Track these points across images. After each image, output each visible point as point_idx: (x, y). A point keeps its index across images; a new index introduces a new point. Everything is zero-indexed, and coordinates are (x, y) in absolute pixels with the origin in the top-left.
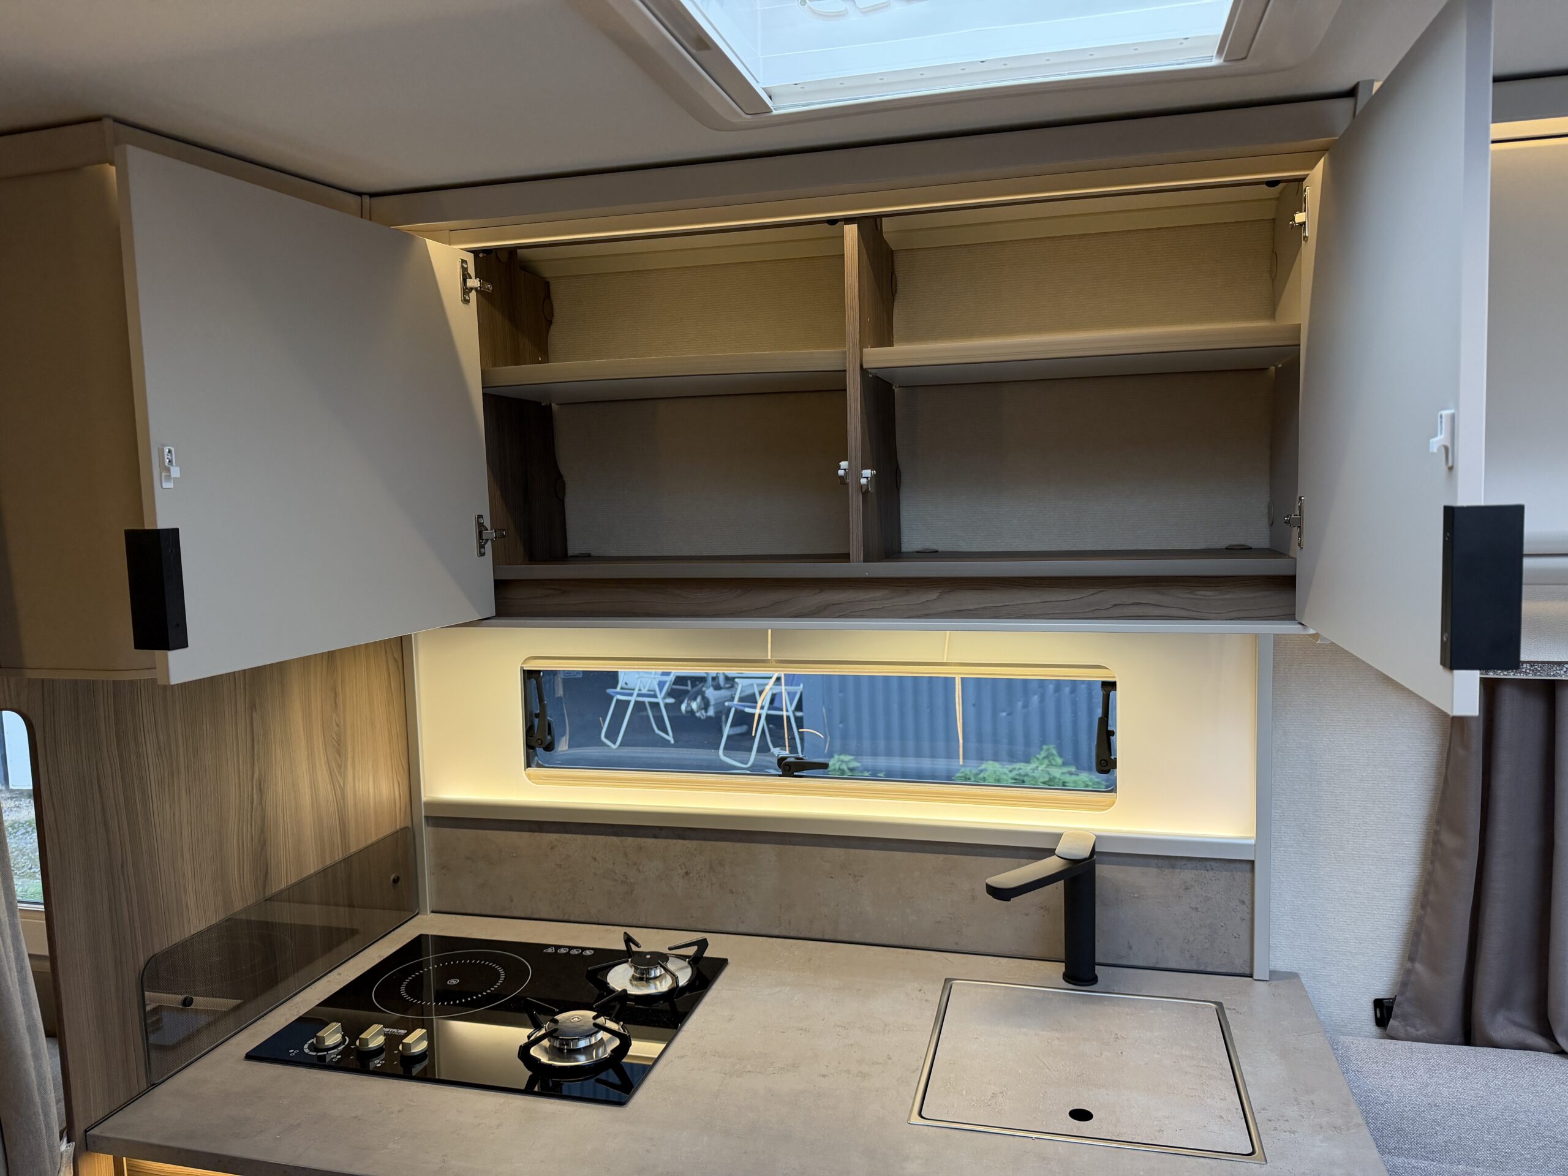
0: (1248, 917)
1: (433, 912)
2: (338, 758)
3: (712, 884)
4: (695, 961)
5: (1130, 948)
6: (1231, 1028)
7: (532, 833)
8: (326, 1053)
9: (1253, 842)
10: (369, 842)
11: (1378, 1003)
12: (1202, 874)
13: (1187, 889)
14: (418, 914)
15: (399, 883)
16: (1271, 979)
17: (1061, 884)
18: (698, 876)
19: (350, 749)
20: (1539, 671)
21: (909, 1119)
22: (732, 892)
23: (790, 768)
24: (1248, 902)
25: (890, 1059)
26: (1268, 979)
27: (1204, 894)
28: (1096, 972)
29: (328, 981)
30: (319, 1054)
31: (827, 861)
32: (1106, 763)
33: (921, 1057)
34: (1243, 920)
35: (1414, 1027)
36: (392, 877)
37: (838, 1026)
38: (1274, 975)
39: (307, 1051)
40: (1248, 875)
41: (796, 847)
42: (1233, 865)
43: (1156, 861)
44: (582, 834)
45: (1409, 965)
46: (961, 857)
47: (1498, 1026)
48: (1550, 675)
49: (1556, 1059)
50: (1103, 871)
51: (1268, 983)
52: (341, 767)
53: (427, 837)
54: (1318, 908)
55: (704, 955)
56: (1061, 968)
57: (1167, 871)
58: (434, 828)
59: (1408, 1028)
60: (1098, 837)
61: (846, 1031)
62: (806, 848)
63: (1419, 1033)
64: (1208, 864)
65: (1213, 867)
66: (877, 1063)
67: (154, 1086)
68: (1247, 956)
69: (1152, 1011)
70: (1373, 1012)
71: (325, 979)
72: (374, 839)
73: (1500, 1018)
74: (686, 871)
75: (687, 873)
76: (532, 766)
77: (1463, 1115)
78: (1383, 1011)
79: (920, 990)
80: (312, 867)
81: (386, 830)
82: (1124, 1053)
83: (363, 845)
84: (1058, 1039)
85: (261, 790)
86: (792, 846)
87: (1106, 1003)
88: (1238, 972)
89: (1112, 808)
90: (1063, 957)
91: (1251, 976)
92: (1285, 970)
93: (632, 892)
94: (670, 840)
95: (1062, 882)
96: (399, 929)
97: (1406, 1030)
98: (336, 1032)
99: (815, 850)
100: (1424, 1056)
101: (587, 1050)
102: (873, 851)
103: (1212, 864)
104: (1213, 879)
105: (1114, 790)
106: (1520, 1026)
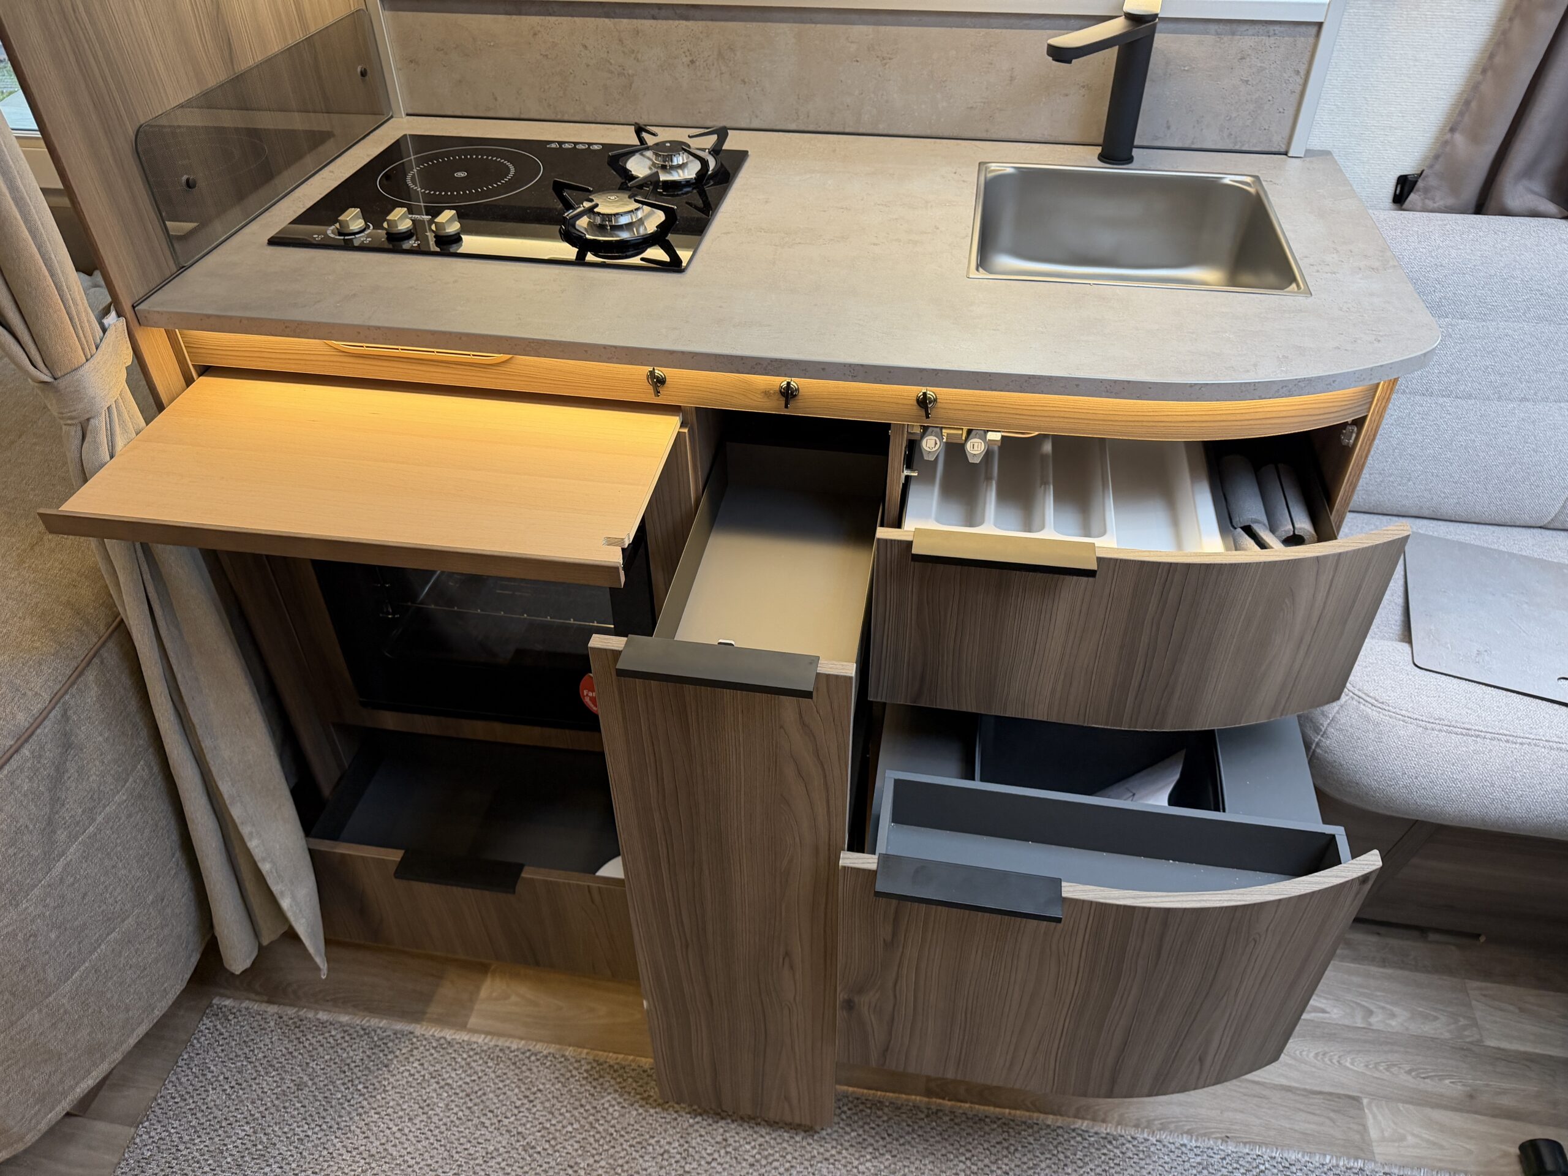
0: (1298, 89)
1: (408, 115)
3: (722, 74)
4: (717, 152)
5: (1169, 128)
6: (1270, 196)
8: (353, 237)
10: (324, 22)
11: (1402, 180)
12: (1263, 40)
13: (1242, 58)
14: (392, 117)
15: (367, 78)
16: (1306, 156)
17: (1115, 50)
18: (705, 64)
21: (968, 272)
22: (744, 82)
24: (1303, 73)
26: (1303, 157)
27: (1259, 65)
28: (1133, 154)
30: (347, 238)
31: (852, 42)
34: (1293, 92)
35: (1433, 199)
36: (359, 70)
37: (879, 205)
38: (1309, 153)
39: (332, 236)
40: (1311, 40)
41: (818, 25)
42: (1299, 29)
43: (1216, 27)
45: (1448, 136)
46: (1004, 31)
47: (1517, 195)
50: (1160, 39)
51: (1301, 159)
53: (384, 22)
55: (725, 147)
56: (1098, 150)
57: (1226, 39)
58: (391, 12)
59: (1427, 201)
61: (888, 208)
62: (829, 27)
63: (1436, 205)
64: (1271, 28)
65: (1277, 32)
67: (182, 269)
68: (1286, 133)
70: (1394, 188)
71: (317, 177)
72: (328, 20)
73: (1520, 188)
74: (691, 58)
75: (692, 62)
78: (1405, 186)
79: (956, 173)
80: (274, 46)
81: (342, 10)
83: (321, 25)
86: (813, 25)
88: (1273, 149)
91: (1286, 154)
92: (1320, 148)
93: (631, 85)
94: (671, 22)
96: (377, 131)
97: (1424, 203)
98: (355, 217)
100: (1440, 223)
102: (905, 28)
103: (1276, 28)
104: (1273, 46)
106: (1536, 194)
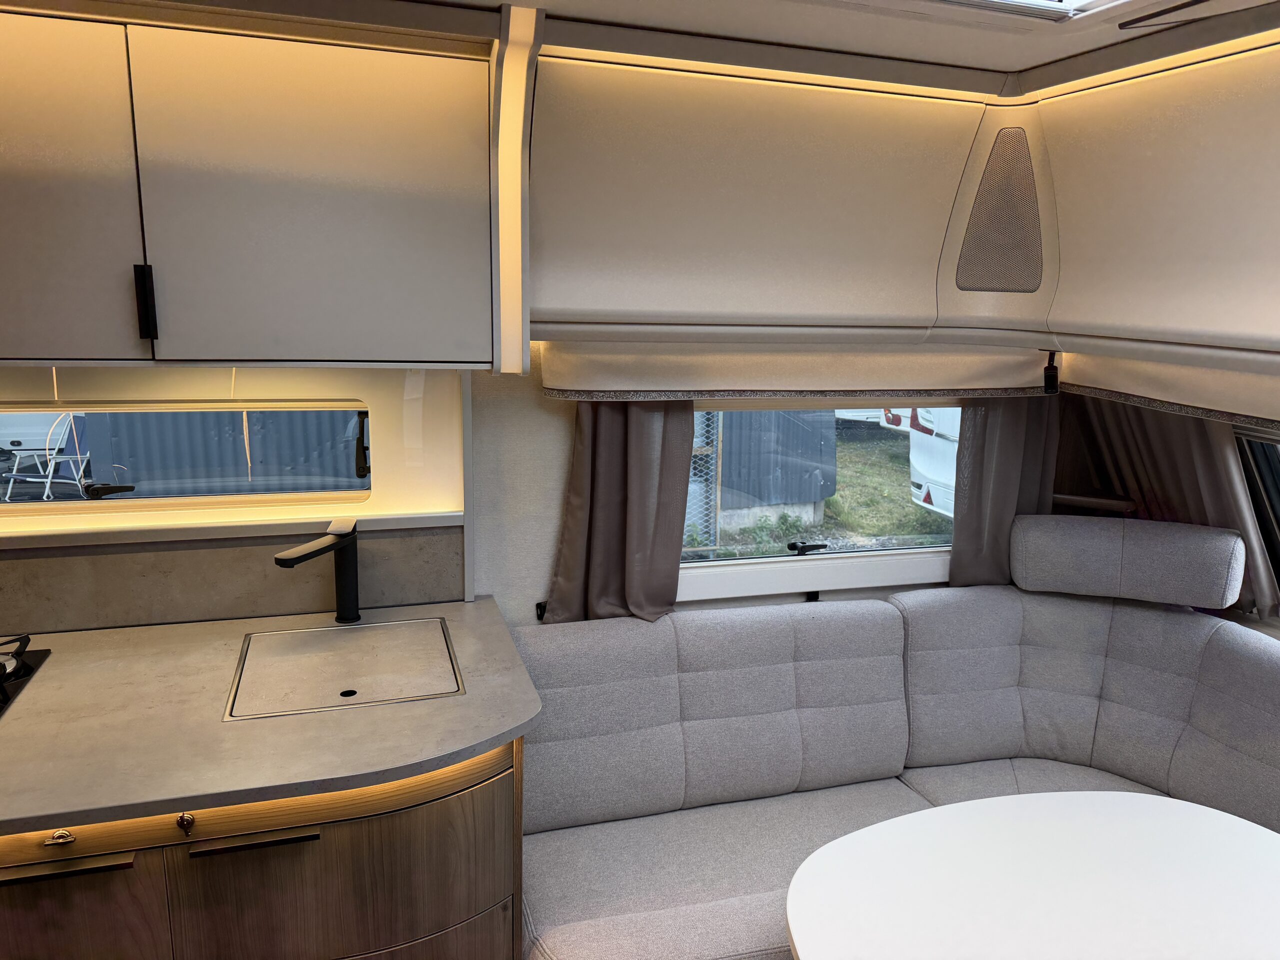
0: (461, 563)
3: (27, 595)
4: (17, 655)
5: (384, 594)
6: (450, 631)
9: (462, 514)
12: (430, 538)
13: (421, 549)
21: (223, 719)
23: (96, 493)
24: (460, 553)
25: (205, 688)
26: (474, 600)
27: (433, 552)
28: (359, 614)
32: (363, 470)
34: (458, 565)
35: (557, 615)
38: (478, 598)
40: (460, 535)
42: (450, 530)
43: (400, 533)
45: (555, 579)
46: (253, 546)
47: (601, 607)
49: (629, 619)
51: (473, 603)
54: (504, 553)
57: (408, 539)
59: (555, 617)
60: (357, 521)
64: (433, 531)
65: (438, 533)
66: (195, 693)
69: (398, 629)
77: (582, 658)
78: (541, 609)
79: (226, 645)
82: (379, 655)
84: (332, 655)
87: (366, 630)
88: (455, 599)
89: (368, 500)
91: (463, 600)
92: (485, 594)
95: (333, 551)
97: (553, 618)
99: (128, 555)
102: (179, 552)
103: (437, 531)
104: (438, 541)
105: (369, 488)
106: (612, 604)
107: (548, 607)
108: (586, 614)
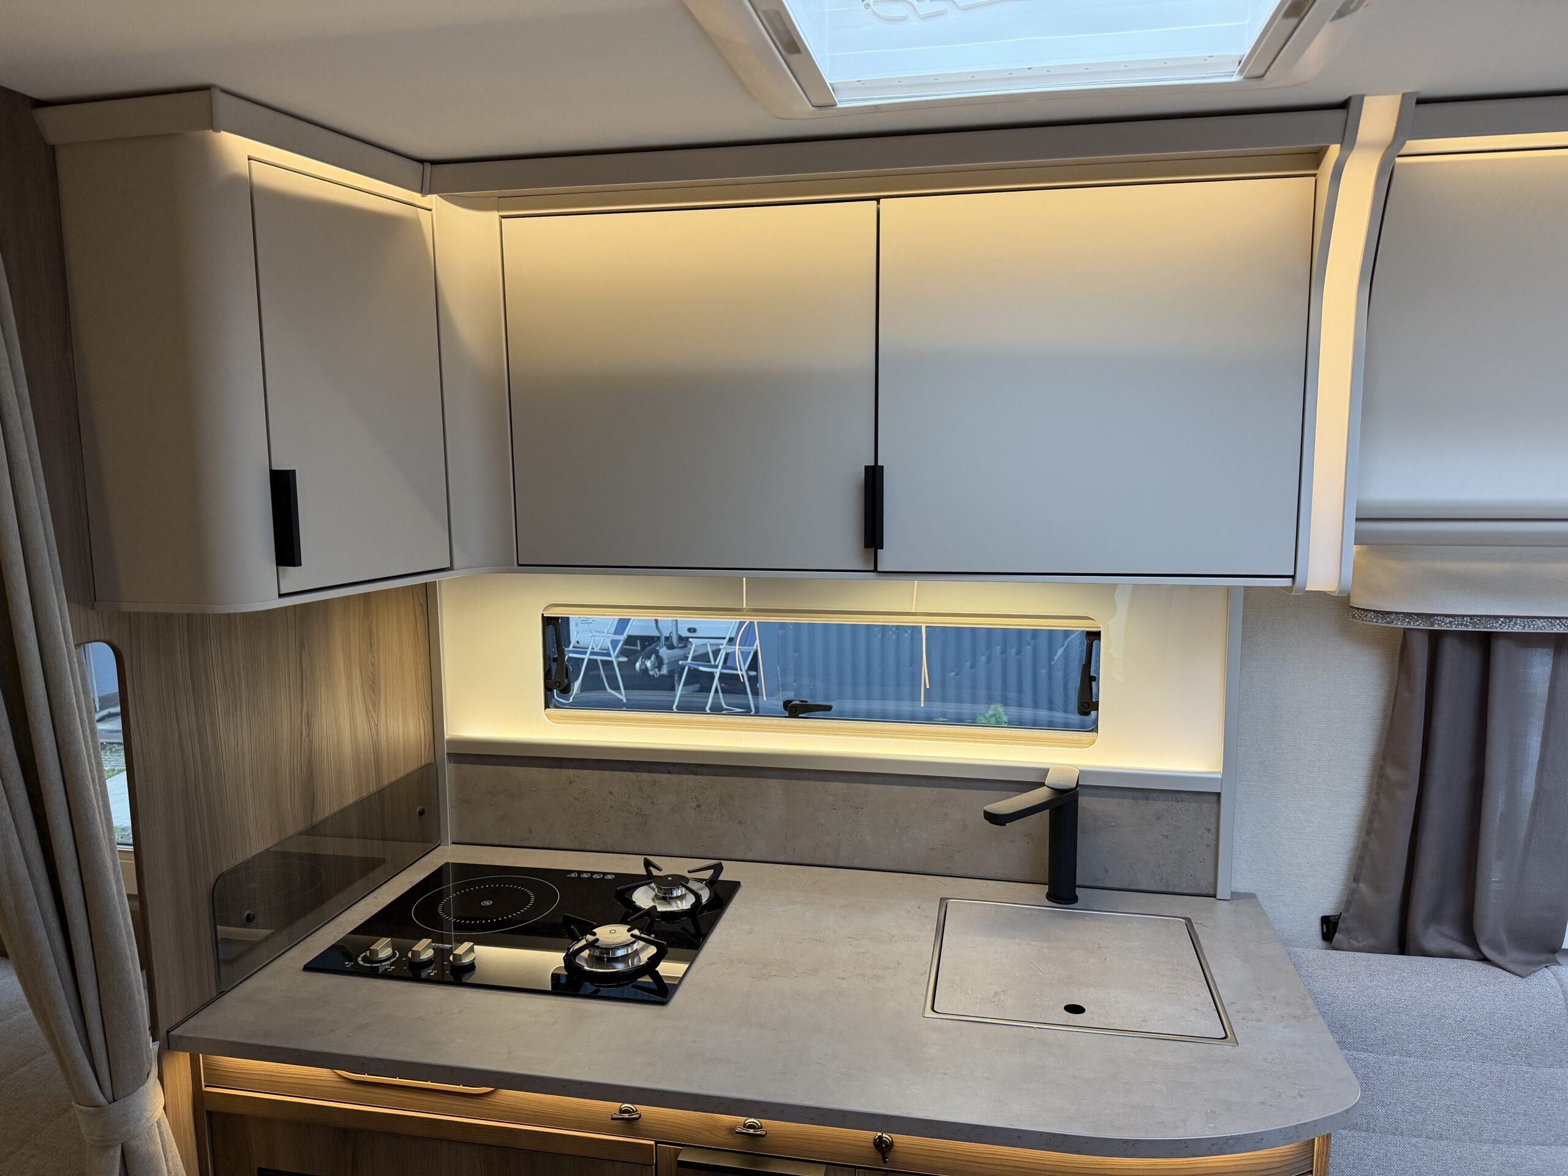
0: (1213, 843)
1: (453, 843)
2: (373, 695)
3: (722, 816)
4: (711, 883)
5: (1106, 871)
6: (1200, 939)
7: (551, 769)
8: (380, 964)
9: (1220, 776)
10: (399, 776)
11: (1325, 920)
12: (1172, 805)
13: (1159, 818)
14: (439, 845)
15: (424, 816)
16: (1232, 899)
17: (1047, 812)
18: (709, 808)
19: (382, 689)
20: (1478, 624)
21: (924, 1012)
22: (741, 823)
23: (794, 710)
24: (1213, 831)
25: (900, 964)
26: (1230, 898)
27: (1174, 823)
28: (1077, 893)
29: (366, 904)
30: (373, 965)
31: (830, 795)
32: (1088, 704)
33: (927, 963)
34: (1208, 846)
35: (1357, 939)
36: (418, 810)
37: (849, 938)
38: (1235, 896)
39: (361, 963)
40: (1214, 806)
41: (802, 781)
42: (1201, 797)
43: (1132, 793)
44: (599, 769)
45: (1354, 885)
46: (954, 790)
47: (1431, 938)
48: (1487, 628)
49: (1479, 966)
50: (1084, 802)
51: (1230, 902)
52: (375, 704)
53: (449, 772)
54: (1275, 836)
55: (719, 879)
56: (1045, 889)
57: (1141, 802)
58: (455, 764)
59: (1351, 941)
60: (1081, 772)
61: (857, 941)
62: (811, 783)
63: (1361, 945)
64: (1178, 796)
65: (1183, 798)
66: (888, 968)
67: (222, 993)
68: (1211, 879)
69: (1129, 925)
70: (1320, 928)
71: (362, 903)
72: (402, 774)
73: (1432, 931)
74: (697, 804)
75: (698, 806)
76: (550, 707)
77: (1399, 1013)
78: (1329, 928)
79: (919, 908)
80: (351, 799)
81: (413, 766)
82: (1108, 960)
83: (393, 779)
84: (1048, 948)
85: (309, 724)
86: (798, 781)
87: (1087, 918)
88: (1203, 892)
89: (1093, 746)
90: (1047, 880)
91: (1215, 896)
92: (1244, 891)
93: (646, 823)
94: (683, 776)
95: (1048, 810)
96: (424, 858)
97: (1349, 943)
98: (386, 946)
99: (820, 785)
100: (1365, 963)
101: (624, 959)
102: (873, 785)
103: (1182, 796)
104: (1183, 809)
105: (1095, 729)
106: (1447, 936)
107: (1341, 925)
108: (1404, 945)
